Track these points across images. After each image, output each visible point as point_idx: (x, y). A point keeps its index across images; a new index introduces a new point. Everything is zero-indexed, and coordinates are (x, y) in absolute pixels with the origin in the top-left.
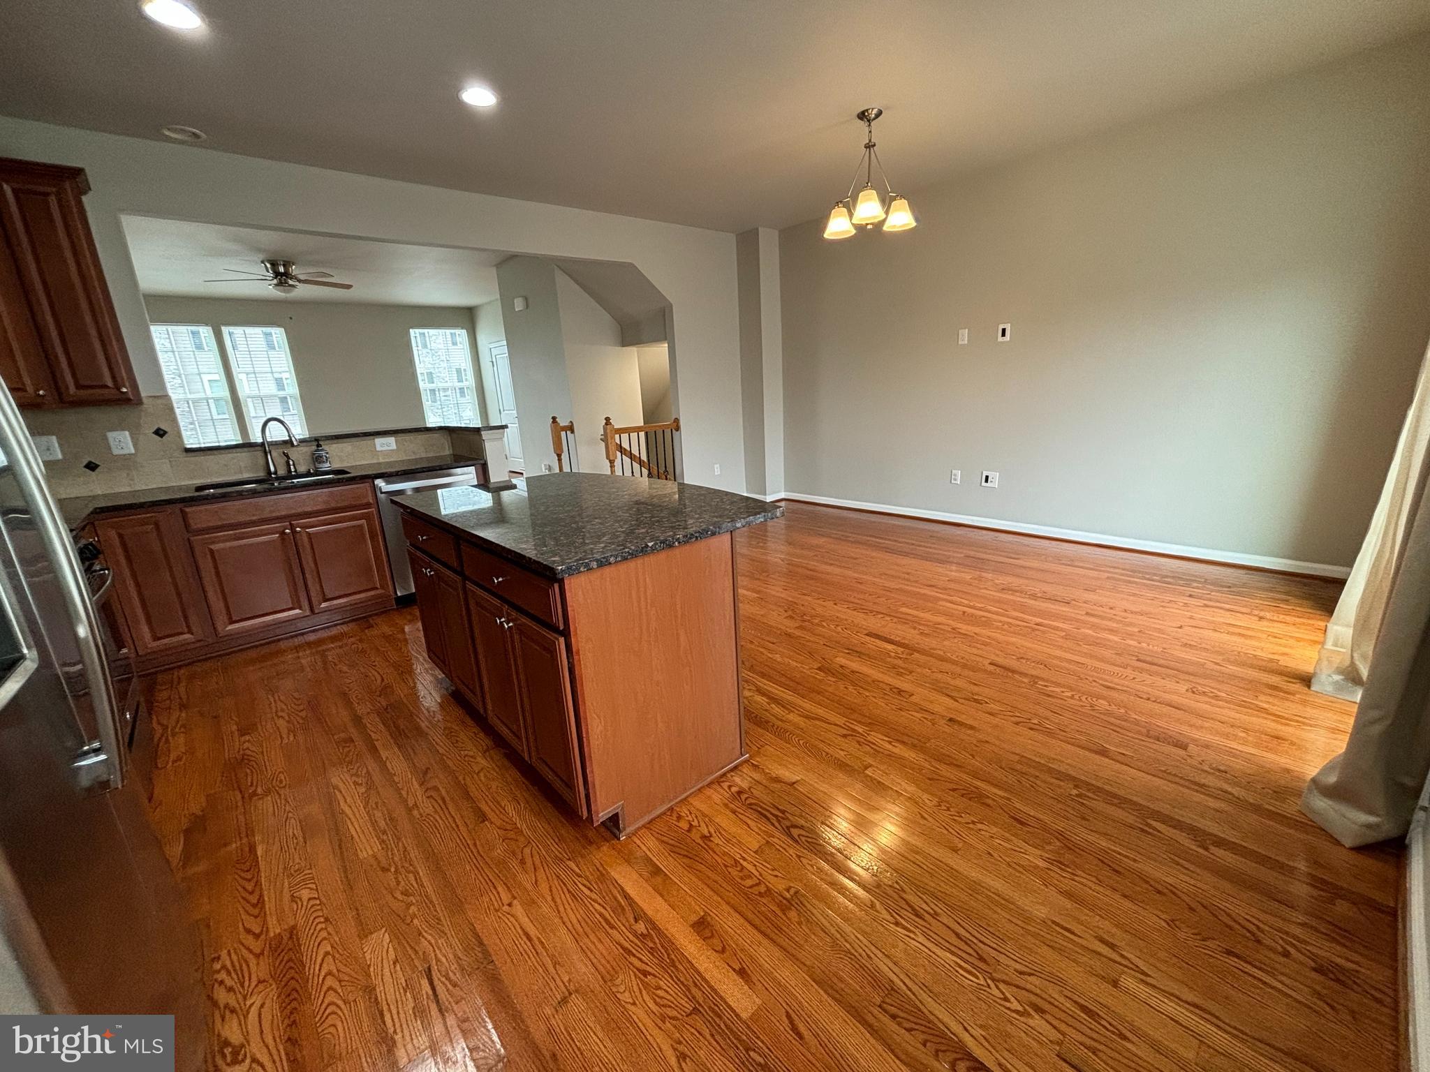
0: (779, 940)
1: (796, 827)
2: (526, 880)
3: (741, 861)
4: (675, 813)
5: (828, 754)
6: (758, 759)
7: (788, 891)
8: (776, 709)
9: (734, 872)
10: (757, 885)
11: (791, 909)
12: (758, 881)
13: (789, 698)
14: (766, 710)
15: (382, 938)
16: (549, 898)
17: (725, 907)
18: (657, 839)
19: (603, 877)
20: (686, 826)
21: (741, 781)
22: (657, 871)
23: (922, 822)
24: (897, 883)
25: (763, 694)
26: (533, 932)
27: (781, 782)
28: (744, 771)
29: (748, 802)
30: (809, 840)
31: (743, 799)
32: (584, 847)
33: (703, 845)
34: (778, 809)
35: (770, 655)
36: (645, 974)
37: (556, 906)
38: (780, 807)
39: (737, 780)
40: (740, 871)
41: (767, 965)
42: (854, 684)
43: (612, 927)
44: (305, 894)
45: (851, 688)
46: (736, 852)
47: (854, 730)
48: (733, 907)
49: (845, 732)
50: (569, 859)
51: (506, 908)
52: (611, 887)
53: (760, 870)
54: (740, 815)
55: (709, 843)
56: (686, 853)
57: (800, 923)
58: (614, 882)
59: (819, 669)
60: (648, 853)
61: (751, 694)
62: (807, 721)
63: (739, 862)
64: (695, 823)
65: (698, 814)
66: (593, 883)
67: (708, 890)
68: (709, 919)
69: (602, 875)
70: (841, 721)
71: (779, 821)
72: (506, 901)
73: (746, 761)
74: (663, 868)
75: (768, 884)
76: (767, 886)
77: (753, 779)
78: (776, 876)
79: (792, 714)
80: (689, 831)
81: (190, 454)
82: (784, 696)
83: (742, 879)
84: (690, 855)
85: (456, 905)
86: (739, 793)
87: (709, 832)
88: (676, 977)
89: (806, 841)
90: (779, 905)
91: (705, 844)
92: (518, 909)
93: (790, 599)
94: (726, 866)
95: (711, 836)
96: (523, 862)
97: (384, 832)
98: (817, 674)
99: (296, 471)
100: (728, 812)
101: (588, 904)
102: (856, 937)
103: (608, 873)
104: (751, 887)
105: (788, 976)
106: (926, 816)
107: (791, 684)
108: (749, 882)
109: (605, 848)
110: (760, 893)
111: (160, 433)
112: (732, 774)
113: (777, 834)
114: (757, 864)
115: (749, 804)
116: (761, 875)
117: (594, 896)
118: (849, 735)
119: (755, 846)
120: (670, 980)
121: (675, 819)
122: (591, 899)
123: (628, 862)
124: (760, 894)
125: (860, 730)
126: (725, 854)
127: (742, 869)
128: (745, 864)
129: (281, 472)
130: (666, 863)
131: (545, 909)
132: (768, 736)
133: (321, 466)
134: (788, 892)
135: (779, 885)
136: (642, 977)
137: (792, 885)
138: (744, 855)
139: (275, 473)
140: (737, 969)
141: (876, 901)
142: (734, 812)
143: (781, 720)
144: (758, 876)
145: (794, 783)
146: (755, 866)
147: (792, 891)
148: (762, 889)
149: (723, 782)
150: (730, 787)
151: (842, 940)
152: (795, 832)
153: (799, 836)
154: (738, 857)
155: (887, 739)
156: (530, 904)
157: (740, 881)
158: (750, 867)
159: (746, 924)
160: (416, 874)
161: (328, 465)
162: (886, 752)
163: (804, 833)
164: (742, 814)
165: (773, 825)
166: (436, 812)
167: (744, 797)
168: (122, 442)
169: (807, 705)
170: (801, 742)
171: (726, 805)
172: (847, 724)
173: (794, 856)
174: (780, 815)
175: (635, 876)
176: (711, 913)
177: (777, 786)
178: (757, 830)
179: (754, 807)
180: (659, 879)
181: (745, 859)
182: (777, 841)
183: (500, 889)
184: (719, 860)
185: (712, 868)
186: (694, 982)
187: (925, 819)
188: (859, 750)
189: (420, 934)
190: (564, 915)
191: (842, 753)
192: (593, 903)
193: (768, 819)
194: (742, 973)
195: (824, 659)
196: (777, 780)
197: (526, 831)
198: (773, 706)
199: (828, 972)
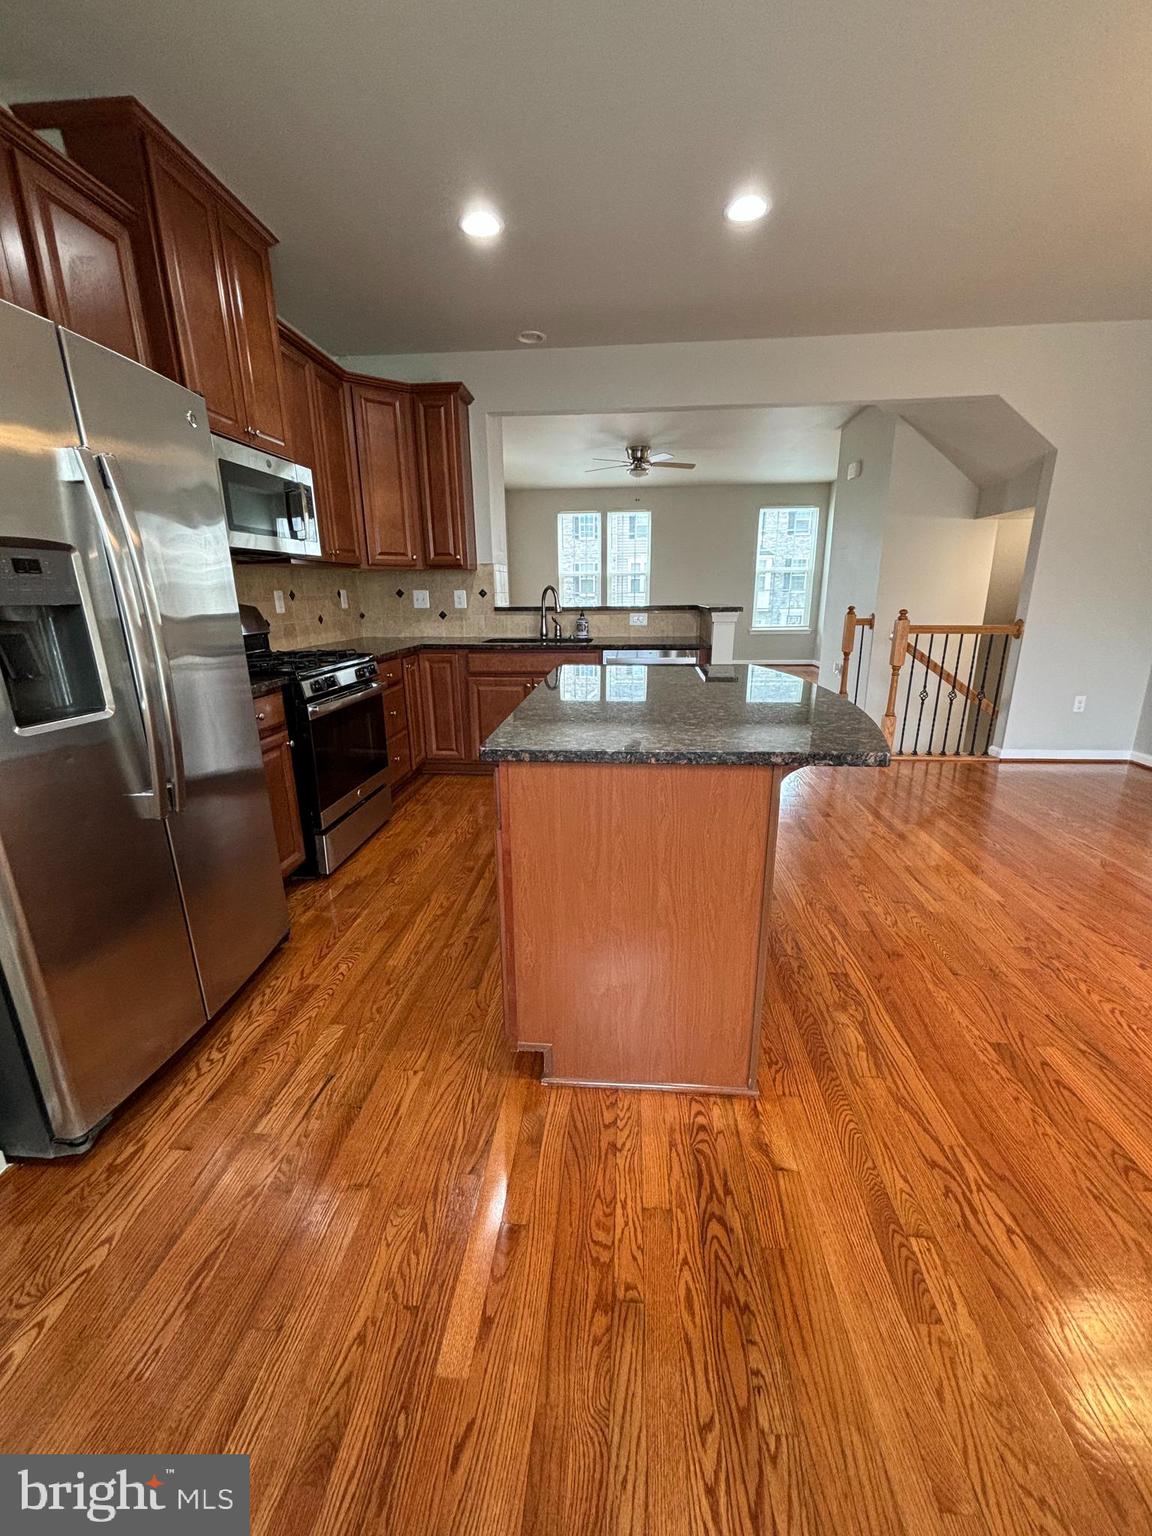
0: (556, 1331)
1: (721, 1221)
2: (446, 1059)
3: (619, 1205)
4: (614, 1097)
5: (875, 1168)
6: (768, 1107)
7: (628, 1288)
8: (863, 1062)
9: (599, 1211)
10: (606, 1247)
11: (606, 1313)
12: (610, 1244)
13: (898, 1056)
14: (846, 1055)
15: (338, 1031)
16: (440, 1092)
17: (550, 1238)
18: (571, 1110)
19: (492, 1108)
20: (608, 1117)
21: (717, 1116)
22: (535, 1141)
23: (930, 1398)
24: (778, 1438)
25: (865, 1032)
26: (403, 1110)
27: (768, 1156)
28: (736, 1107)
29: (700, 1146)
30: (721, 1254)
31: (699, 1138)
32: (510, 1068)
33: (603, 1154)
34: (726, 1184)
35: (931, 986)
36: (424, 1228)
37: (439, 1101)
38: (730, 1183)
39: (716, 1112)
40: (606, 1215)
41: (515, 1344)
42: (1038, 1101)
43: (449, 1159)
44: (343, 968)
45: (1026, 1105)
46: (624, 1190)
47: (961, 1170)
48: (556, 1244)
49: (941, 1160)
50: (489, 1070)
51: (411, 1073)
52: (488, 1123)
53: (626, 1233)
54: (674, 1154)
55: (610, 1156)
56: (578, 1146)
57: (597, 1341)
58: (496, 1118)
59: (997, 1047)
60: (549, 1116)
61: (847, 1022)
62: (892, 1103)
63: (616, 1203)
64: (620, 1124)
65: (635, 1117)
66: (481, 1105)
67: (555, 1204)
68: (523, 1233)
69: (495, 1104)
70: (949, 1136)
71: (709, 1199)
72: (417, 1067)
73: (750, 1099)
74: (543, 1143)
75: (616, 1256)
76: (612, 1260)
77: (736, 1126)
78: (634, 1258)
79: (878, 1081)
80: (607, 1127)
81: (498, 612)
82: (894, 1050)
83: (598, 1225)
84: (580, 1152)
85: (391, 1043)
86: (702, 1128)
87: (624, 1144)
88: (438, 1260)
89: (716, 1252)
90: (599, 1295)
91: (606, 1155)
92: (416, 1081)
93: (1055, 925)
94: (599, 1196)
95: (620, 1151)
96: (460, 1043)
97: (416, 954)
98: (984, 1051)
99: (560, 636)
100: (665, 1139)
101: (458, 1120)
102: (639, 1437)
103: (500, 1106)
104: (596, 1243)
105: (518, 1384)
106: (948, 1396)
107: (923, 1040)
108: (600, 1236)
109: (522, 1081)
110: (598, 1259)
111: (483, 593)
112: (719, 1101)
113: (691, 1211)
114: (631, 1223)
115: (699, 1151)
116: (620, 1241)
117: (469, 1119)
118: (939, 1167)
119: (651, 1202)
120: (432, 1254)
121: (608, 1103)
122: (464, 1118)
123: (526, 1109)
124: (596, 1261)
125: (971, 1174)
126: (613, 1182)
127: (610, 1215)
128: (619, 1211)
129: (551, 636)
130: (553, 1142)
131: (429, 1098)
132: (814, 1088)
133: (579, 633)
134: (626, 1290)
135: (624, 1271)
136: (419, 1228)
137: (639, 1287)
138: (629, 1202)
139: (546, 635)
140: (488, 1314)
141: (717, 1425)
142: (672, 1145)
143: (855, 1082)
144: (617, 1237)
145: (782, 1169)
146: (627, 1224)
147: (631, 1294)
148: (605, 1257)
149: (697, 1101)
150: (699, 1113)
151: (618, 1418)
152: (715, 1228)
153: (715, 1237)
154: (620, 1196)
155: (1008, 1220)
156: (426, 1084)
157: (593, 1224)
158: (620, 1220)
159: (547, 1280)
160: (398, 1000)
161: (585, 633)
162: (984, 1241)
163: (725, 1242)
164: (678, 1155)
165: (698, 1197)
166: (457, 958)
167: (702, 1136)
168: (461, 598)
169: (917, 1083)
170: (852, 1126)
171: (672, 1130)
172: (957, 1150)
173: (681, 1257)
174: (721, 1192)
175: (516, 1130)
176: (531, 1232)
177: (755, 1155)
178: (673, 1189)
179: (701, 1158)
180: (529, 1150)
181: (624, 1207)
182: (682, 1221)
183: (424, 1054)
184: (600, 1183)
185: (584, 1186)
186: (444, 1281)
187: (941, 1399)
188: (935, 1200)
189: (354, 1048)
190: (433, 1116)
191: (900, 1184)
192: (462, 1123)
193: (701, 1184)
194: (487, 1322)
195: (1021, 1036)
196: (764, 1149)
197: (489, 1019)
198: (863, 1054)
199: (558, 1435)
